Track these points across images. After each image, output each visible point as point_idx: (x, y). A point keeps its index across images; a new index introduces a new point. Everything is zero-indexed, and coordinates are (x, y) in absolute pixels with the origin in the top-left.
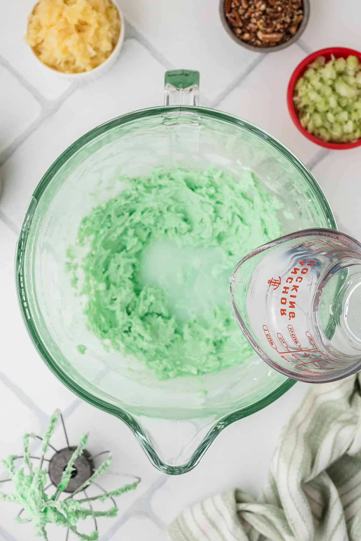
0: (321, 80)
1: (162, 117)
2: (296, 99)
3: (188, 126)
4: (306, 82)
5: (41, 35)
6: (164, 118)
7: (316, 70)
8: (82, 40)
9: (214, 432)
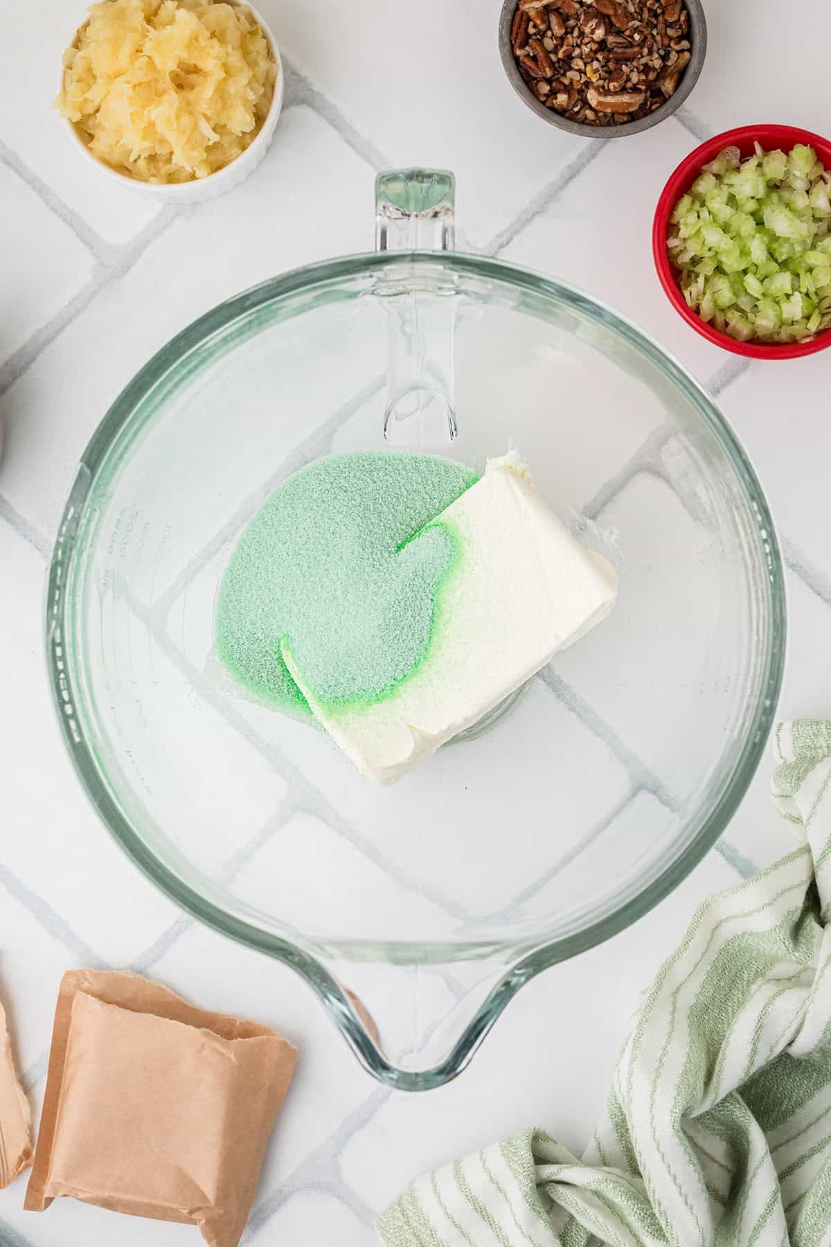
0: (732, 200)
1: (371, 276)
2: (672, 243)
3: (431, 297)
4: (697, 206)
5: (95, 95)
6: (374, 280)
7: (718, 177)
8: (188, 108)
9: (502, 992)
